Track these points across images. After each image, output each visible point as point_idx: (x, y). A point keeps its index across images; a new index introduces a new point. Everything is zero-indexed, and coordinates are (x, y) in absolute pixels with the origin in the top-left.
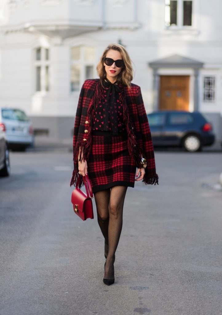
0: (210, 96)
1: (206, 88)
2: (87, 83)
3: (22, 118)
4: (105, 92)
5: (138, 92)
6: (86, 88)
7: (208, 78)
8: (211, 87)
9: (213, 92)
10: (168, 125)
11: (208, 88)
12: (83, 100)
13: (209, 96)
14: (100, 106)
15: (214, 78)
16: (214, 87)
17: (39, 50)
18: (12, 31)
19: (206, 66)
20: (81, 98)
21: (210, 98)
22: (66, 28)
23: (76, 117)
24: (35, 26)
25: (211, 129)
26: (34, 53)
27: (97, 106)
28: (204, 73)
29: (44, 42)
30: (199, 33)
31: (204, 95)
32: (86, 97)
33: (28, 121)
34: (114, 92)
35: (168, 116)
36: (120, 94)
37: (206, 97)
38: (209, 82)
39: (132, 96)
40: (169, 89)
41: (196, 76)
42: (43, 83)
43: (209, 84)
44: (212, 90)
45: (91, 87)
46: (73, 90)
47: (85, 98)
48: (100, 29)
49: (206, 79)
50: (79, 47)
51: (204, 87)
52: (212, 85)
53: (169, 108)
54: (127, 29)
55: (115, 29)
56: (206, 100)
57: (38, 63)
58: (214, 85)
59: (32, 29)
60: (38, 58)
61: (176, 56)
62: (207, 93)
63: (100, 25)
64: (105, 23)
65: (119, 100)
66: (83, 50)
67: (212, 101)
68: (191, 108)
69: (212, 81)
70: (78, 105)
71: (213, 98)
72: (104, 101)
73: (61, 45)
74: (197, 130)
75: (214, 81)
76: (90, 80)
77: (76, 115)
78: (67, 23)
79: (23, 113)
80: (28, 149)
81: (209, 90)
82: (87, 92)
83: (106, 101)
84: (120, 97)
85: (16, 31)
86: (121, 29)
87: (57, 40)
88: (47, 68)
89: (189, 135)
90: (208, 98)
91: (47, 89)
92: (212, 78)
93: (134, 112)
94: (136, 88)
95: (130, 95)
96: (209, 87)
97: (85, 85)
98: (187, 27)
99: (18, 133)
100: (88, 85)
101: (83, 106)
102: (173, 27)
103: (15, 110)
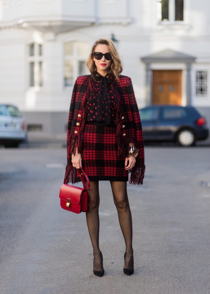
0: (203, 90)
1: (198, 82)
2: (79, 79)
3: (15, 113)
4: (97, 85)
5: (128, 82)
6: (79, 83)
7: (200, 72)
8: (204, 81)
9: (205, 86)
10: (161, 119)
11: (200, 83)
12: (75, 95)
13: (201, 90)
14: (94, 98)
15: (206, 72)
16: (206, 82)
17: (32, 46)
18: (5, 28)
19: (198, 60)
20: (74, 93)
21: (203, 92)
22: (59, 23)
23: (70, 112)
24: (28, 22)
25: (205, 123)
26: (28, 49)
27: (91, 98)
28: (196, 68)
29: (37, 38)
30: (191, 28)
31: (197, 89)
32: (80, 92)
33: (21, 116)
34: (106, 84)
35: (161, 110)
36: (111, 85)
37: (198, 92)
38: (201, 77)
39: (123, 87)
40: (162, 83)
41: (189, 70)
42: (37, 78)
43: (202, 78)
44: (204, 84)
45: (83, 82)
46: (66, 85)
47: (78, 93)
48: (93, 24)
49: (198, 73)
50: (72, 42)
51: (197, 81)
52: (204, 79)
53: (162, 103)
54: (120, 24)
55: (107, 24)
56: (198, 94)
57: (31, 59)
58: (206, 79)
59: (25, 25)
60: (32, 54)
61: (168, 50)
62: (199, 87)
63: (93, 20)
64: (97, 18)
65: (111, 90)
66: (76, 46)
67: (205, 95)
68: (183, 103)
69: (204, 75)
70: (71, 100)
71: (205, 92)
72: (97, 93)
73: (55, 40)
74: (190, 124)
75: (206, 75)
76: (82, 76)
77: (70, 111)
78: (59, 18)
79: (16, 108)
80: (21, 145)
81: (202, 84)
82: (80, 87)
83: (99, 93)
84: (112, 88)
85: (10, 27)
86: (114, 24)
87: (50, 36)
88: (40, 63)
89: (183, 129)
90: (200, 92)
91: (41, 85)
92: (204, 72)
93: (126, 102)
94: (126, 79)
95: (121, 86)
96: (202, 81)
97: (78, 81)
98: (179, 22)
99: (10, 128)
100: (80, 80)
101: (76, 101)
102: (165, 22)
103: (7, 106)
